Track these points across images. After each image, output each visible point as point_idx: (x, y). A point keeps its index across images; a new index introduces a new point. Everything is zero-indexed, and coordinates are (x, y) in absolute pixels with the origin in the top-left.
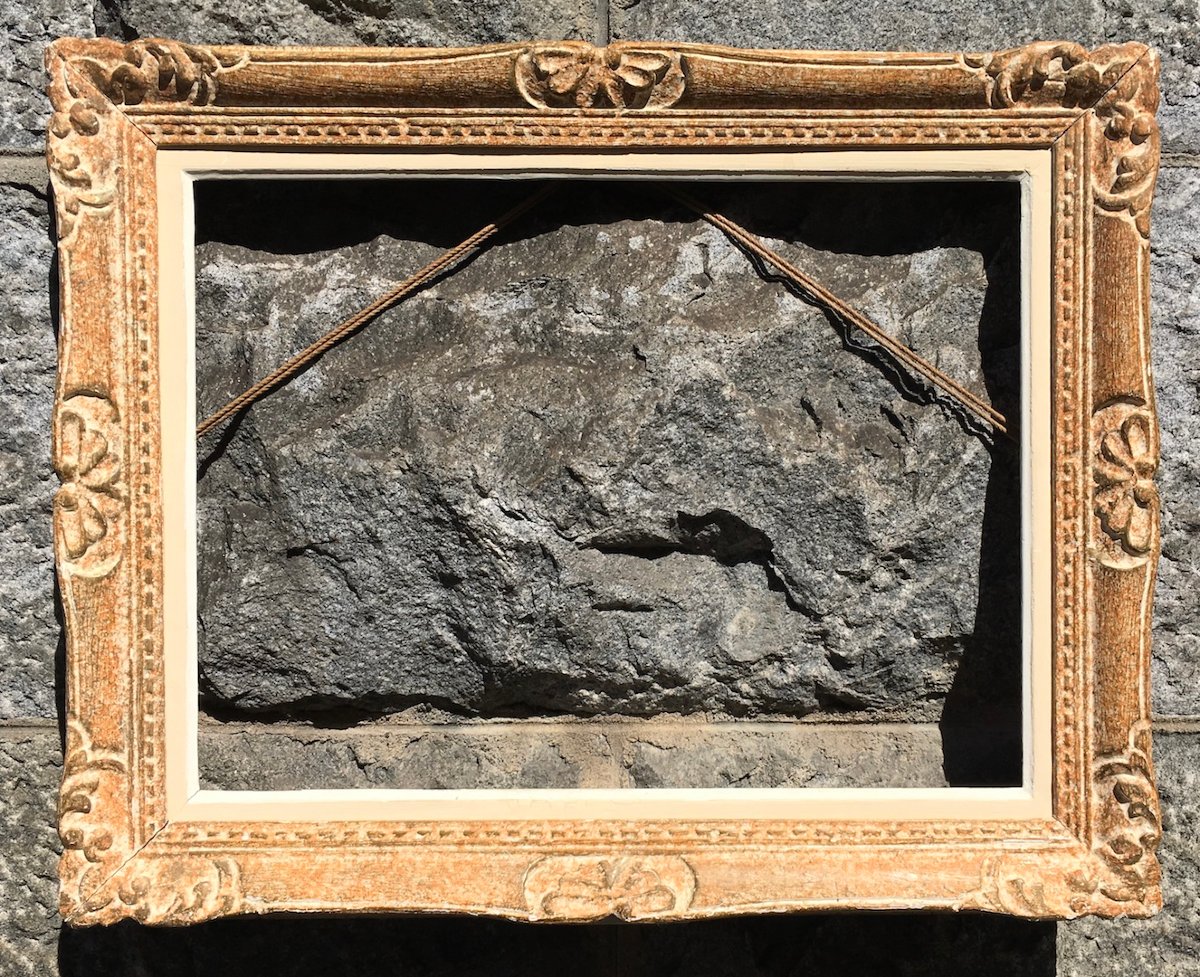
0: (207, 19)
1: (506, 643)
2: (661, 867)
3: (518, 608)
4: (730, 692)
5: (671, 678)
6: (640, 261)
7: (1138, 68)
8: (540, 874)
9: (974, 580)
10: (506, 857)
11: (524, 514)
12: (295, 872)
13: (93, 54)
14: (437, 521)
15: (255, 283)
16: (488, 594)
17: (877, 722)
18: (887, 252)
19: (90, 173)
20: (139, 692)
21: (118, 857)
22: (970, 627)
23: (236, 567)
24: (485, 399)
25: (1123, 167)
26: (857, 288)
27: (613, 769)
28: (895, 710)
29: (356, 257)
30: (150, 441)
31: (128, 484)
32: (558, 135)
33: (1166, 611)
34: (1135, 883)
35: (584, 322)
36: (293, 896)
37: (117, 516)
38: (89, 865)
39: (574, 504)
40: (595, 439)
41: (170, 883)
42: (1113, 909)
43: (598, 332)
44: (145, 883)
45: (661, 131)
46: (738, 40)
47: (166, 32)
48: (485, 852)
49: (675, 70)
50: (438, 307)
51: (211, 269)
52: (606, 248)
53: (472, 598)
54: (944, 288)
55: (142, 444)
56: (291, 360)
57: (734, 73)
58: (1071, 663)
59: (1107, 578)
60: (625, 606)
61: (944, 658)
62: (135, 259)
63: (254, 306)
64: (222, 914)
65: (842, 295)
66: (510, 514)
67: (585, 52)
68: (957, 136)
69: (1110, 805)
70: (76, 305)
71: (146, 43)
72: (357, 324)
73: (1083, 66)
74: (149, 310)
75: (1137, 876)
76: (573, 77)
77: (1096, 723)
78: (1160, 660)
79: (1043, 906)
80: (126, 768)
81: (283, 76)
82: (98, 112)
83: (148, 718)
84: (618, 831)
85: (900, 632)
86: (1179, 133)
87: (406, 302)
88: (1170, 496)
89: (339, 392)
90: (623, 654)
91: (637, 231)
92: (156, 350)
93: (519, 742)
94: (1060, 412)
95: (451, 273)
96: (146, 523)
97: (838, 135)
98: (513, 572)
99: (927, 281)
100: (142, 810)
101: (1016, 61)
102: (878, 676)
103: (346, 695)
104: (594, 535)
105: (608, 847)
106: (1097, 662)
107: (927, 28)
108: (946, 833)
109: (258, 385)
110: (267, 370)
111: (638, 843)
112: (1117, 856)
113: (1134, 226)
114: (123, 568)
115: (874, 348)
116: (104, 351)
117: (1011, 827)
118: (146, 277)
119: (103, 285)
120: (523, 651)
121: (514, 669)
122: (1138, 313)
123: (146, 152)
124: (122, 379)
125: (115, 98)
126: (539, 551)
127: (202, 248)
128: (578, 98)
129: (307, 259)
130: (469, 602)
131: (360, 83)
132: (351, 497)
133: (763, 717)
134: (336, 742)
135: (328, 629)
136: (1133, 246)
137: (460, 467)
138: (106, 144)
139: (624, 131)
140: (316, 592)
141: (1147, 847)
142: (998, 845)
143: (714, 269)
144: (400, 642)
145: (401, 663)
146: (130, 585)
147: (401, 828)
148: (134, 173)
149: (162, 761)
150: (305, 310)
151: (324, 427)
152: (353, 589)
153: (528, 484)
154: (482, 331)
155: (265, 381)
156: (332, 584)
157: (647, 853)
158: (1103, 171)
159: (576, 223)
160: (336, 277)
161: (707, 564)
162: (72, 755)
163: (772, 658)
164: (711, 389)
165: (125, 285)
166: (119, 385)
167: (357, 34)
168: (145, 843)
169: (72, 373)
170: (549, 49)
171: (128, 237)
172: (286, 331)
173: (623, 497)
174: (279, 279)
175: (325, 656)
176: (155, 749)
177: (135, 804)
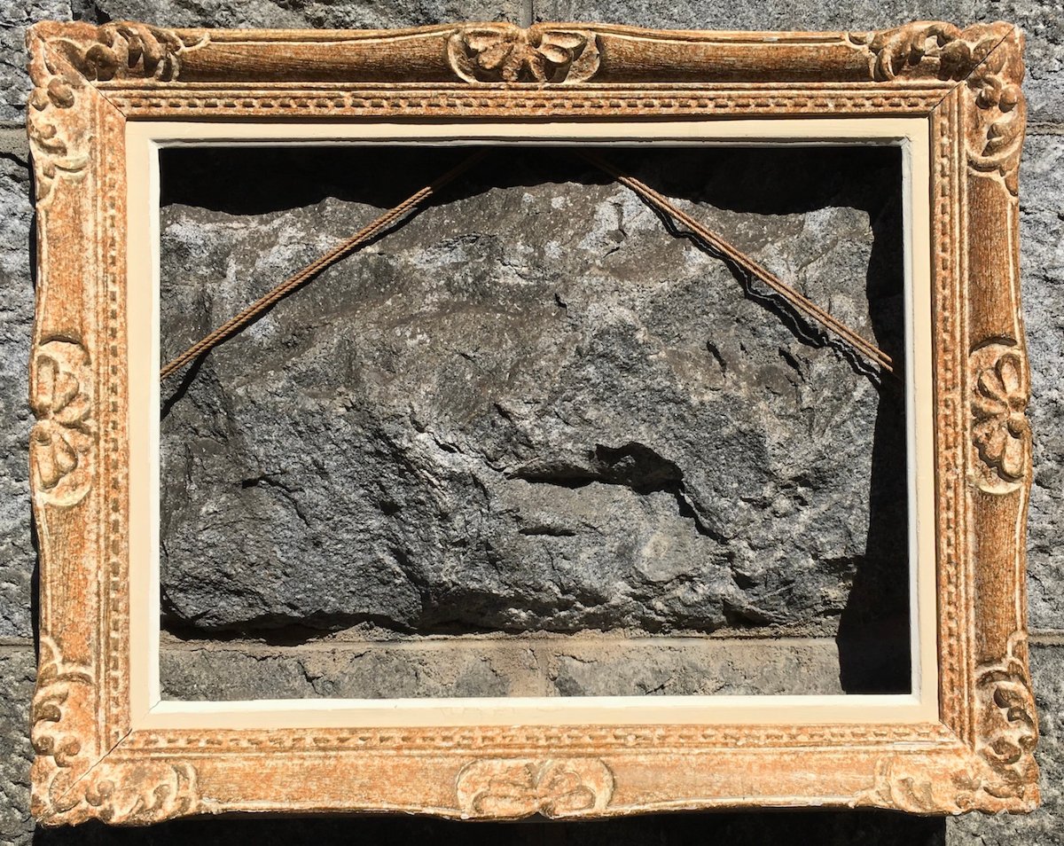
0: (173, 5)
1: (441, 566)
2: (582, 769)
3: (452, 532)
4: (645, 610)
5: (592, 597)
6: (561, 219)
7: (1005, 45)
8: (471, 776)
9: (866, 507)
10: (441, 760)
11: (457, 447)
12: (247, 775)
13: (70, 36)
14: (378, 453)
15: (214, 241)
16: (425, 520)
17: (778, 637)
18: (783, 211)
19: (66, 142)
20: (107, 610)
21: (85, 762)
22: (863, 548)
23: (196, 497)
24: (421, 343)
25: (992, 132)
26: (757, 243)
27: (539, 680)
28: (796, 626)
29: (306, 217)
30: (118, 382)
31: (98, 420)
32: (487, 106)
33: (1040, 534)
34: (1015, 781)
35: (511, 273)
36: (245, 797)
37: (87, 450)
38: (59, 769)
39: (502, 438)
40: (521, 378)
41: (132, 786)
42: (995, 805)
43: (523, 282)
44: (110, 786)
45: (579, 102)
46: (648, 23)
47: (136, 17)
48: (421, 756)
49: (591, 48)
50: (380, 262)
51: (175, 228)
52: (530, 207)
53: (410, 524)
54: (835, 242)
55: (110, 385)
56: (246, 309)
57: (644, 50)
58: (954, 580)
59: (985, 502)
60: (550, 531)
61: (839, 577)
62: (105, 219)
63: (213, 262)
64: (179, 815)
65: (743, 249)
66: (445, 447)
67: (510, 32)
68: (844, 106)
69: (992, 709)
70: (52, 259)
71: (117, 25)
72: (307, 276)
73: (956, 42)
74: (118, 264)
75: (1017, 774)
76: (500, 54)
77: (977, 634)
78: (1036, 579)
79: (931, 802)
80: (94, 680)
81: (240, 53)
82: (74, 87)
83: (113, 634)
84: (542, 736)
85: (799, 554)
86: (1044, 104)
87: (350, 257)
88: (1041, 430)
89: (290, 337)
90: (548, 575)
91: (559, 192)
92: (125, 300)
93: (454, 656)
94: (941, 352)
95: (392, 230)
96: (113, 456)
97: (737, 106)
98: (448, 500)
99: (820, 236)
100: (107, 719)
101: (895, 40)
102: (780, 595)
103: (296, 614)
104: (521, 465)
105: (534, 751)
106: (977, 578)
107: (816, 11)
108: (842, 736)
109: (216, 331)
110: (225, 318)
111: (561, 747)
112: (998, 756)
113: (1004, 185)
114: (93, 497)
115: (772, 296)
116: (76, 301)
117: (901, 730)
118: (116, 234)
119: (76, 241)
120: (457, 573)
121: (449, 589)
122: (1008, 263)
123: (116, 122)
124: (93, 327)
125: (89, 74)
126: (470, 481)
127: (167, 209)
128: (505, 74)
129: (262, 219)
130: (407, 528)
131: (309, 60)
132: (300, 433)
133: (676, 632)
134: (287, 657)
135: (279, 554)
136: (1003, 203)
137: (400, 405)
138: (80, 116)
139: (545, 102)
140: (268, 519)
141: (1025, 748)
142: (889, 747)
143: (628, 226)
144: (345, 565)
145: (347, 585)
146: (98, 512)
147: (345, 735)
148: (106, 141)
149: (127, 674)
150: (259, 264)
151: (276, 370)
152: (302, 517)
153: (461, 419)
154: (419, 282)
155: (221, 328)
156: (283, 512)
157: (569, 756)
158: (975, 136)
159: (503, 185)
160: (287, 235)
161: (624, 493)
162: (44, 668)
163: (683, 578)
164: (625, 333)
165: (96, 242)
166: (90, 332)
167: (307, 19)
168: (110, 749)
169: (48, 321)
170: (478, 29)
171: (99, 199)
172: (242, 283)
173: (547, 432)
174: (236, 236)
175: (277, 578)
176: (120, 663)
177: (102, 713)
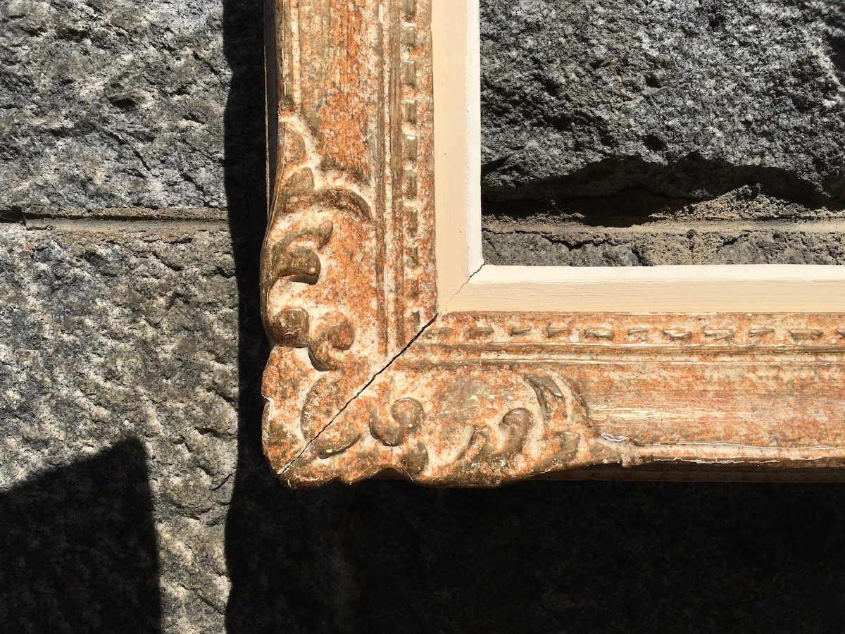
21: (362, 365)
38: (317, 375)
44: (413, 410)
64: (559, 465)
80: (374, 213)
100: (399, 287)
103: (657, 158)
134: (618, 242)
135: (646, 40)
144: (752, 67)
149: (430, 206)
162: (288, 175)
168: (405, 344)
175: (636, 89)
176: (419, 185)
177: (389, 275)
